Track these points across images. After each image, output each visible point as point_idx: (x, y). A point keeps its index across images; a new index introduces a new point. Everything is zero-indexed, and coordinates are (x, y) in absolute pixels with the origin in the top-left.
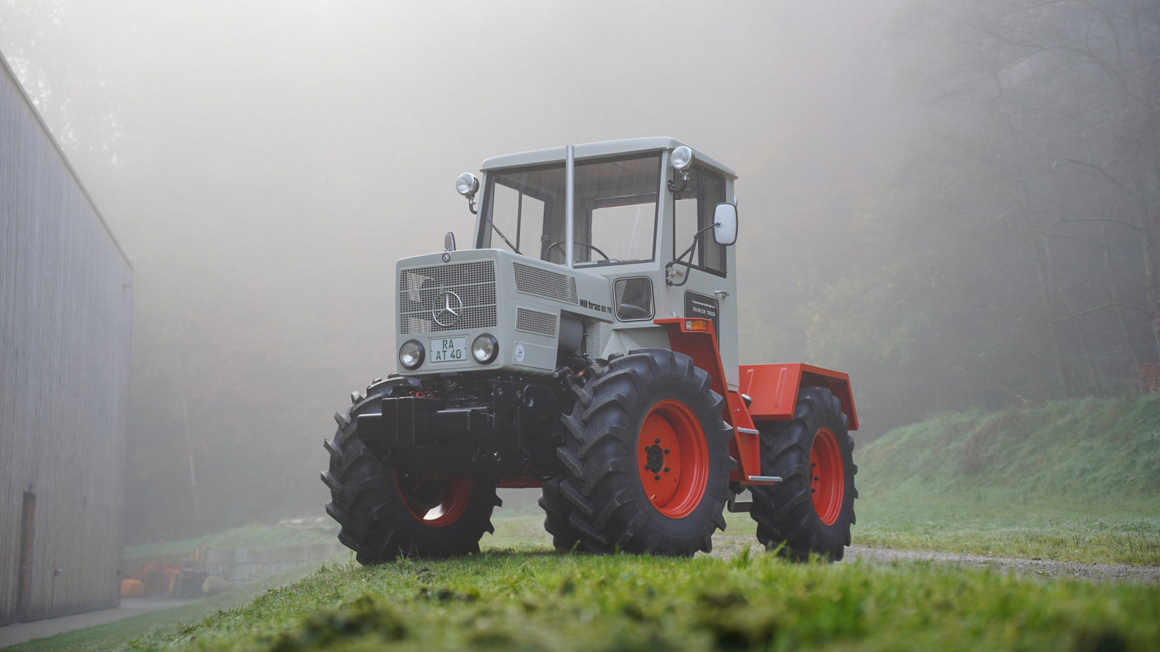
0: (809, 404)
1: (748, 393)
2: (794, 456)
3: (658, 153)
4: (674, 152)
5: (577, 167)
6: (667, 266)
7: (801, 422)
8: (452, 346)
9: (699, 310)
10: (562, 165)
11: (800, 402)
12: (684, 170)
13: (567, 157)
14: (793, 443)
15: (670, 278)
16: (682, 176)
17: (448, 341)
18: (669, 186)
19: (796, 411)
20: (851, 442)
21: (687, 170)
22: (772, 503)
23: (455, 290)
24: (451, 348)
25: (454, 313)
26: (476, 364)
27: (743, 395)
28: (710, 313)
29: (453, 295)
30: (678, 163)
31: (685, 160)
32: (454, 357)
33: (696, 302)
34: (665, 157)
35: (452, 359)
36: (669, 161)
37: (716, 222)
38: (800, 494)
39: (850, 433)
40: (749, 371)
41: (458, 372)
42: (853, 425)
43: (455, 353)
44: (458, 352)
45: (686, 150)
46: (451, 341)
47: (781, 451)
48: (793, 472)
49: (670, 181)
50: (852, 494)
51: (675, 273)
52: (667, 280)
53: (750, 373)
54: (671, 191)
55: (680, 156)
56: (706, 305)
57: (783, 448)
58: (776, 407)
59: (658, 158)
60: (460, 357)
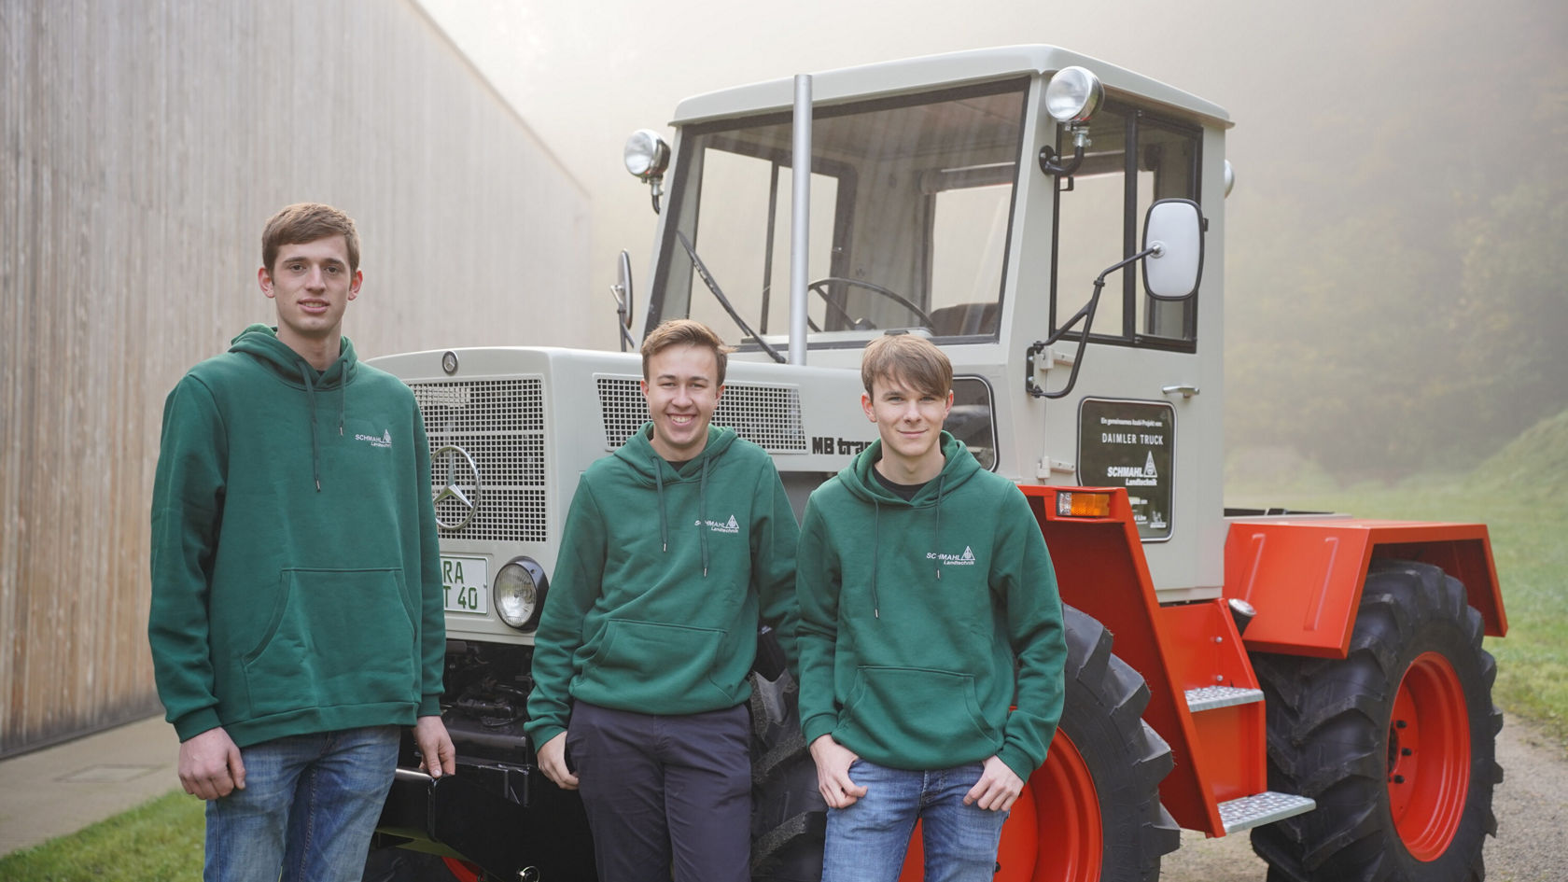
0: (1390, 612)
1: (1248, 596)
2: (1348, 734)
3: (1019, 84)
4: (1055, 79)
5: (817, 121)
6: (1030, 352)
7: (1368, 657)
8: (461, 577)
9: (1119, 438)
10: (784, 117)
11: (1367, 607)
12: (1077, 123)
13: (796, 99)
14: (1345, 708)
15: (1037, 380)
16: (1073, 138)
17: (454, 563)
18: (1042, 162)
19: (1357, 632)
20: (1489, 667)
21: (1085, 123)
22: (1298, 830)
23: (469, 442)
24: (459, 581)
25: (463, 498)
26: (503, 629)
27: (1234, 603)
28: (1147, 439)
29: (463, 455)
30: (1061, 109)
31: (1078, 98)
32: (463, 603)
33: (1110, 422)
34: (1035, 90)
35: (460, 608)
36: (1043, 105)
37: (1149, 246)
38: (1361, 818)
39: (1489, 644)
40: (1255, 536)
41: (468, 642)
42: (1496, 626)
43: (466, 594)
44: (473, 593)
45: (1079, 77)
46: (459, 564)
47: (1318, 722)
48: (1346, 771)
49: (1046, 149)
50: (1489, 774)
51: (1050, 364)
52: (1029, 385)
53: (1258, 540)
54: (1047, 172)
55: (1067, 88)
56: (1138, 423)
57: (1321, 717)
58: (1309, 628)
59: (1020, 95)
60: (474, 608)
